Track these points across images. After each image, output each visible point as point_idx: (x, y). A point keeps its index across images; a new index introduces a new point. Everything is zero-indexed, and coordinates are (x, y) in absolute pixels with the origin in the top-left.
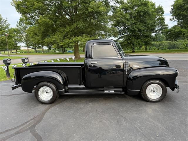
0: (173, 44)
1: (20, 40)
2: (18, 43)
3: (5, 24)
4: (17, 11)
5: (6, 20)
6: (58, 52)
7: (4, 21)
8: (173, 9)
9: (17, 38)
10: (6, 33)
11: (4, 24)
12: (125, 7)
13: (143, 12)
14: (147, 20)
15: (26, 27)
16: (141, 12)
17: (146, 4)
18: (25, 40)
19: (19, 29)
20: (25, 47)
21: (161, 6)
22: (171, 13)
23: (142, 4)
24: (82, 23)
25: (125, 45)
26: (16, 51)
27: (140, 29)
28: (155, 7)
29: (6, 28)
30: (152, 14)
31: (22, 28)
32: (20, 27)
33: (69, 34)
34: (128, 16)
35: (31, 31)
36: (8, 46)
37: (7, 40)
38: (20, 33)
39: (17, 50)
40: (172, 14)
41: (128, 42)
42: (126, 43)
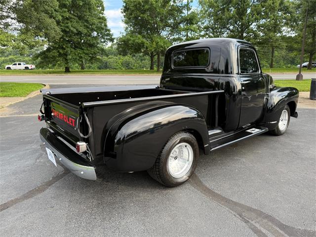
0: (105, 61)
41: (58, 52)
42: (56, 54)
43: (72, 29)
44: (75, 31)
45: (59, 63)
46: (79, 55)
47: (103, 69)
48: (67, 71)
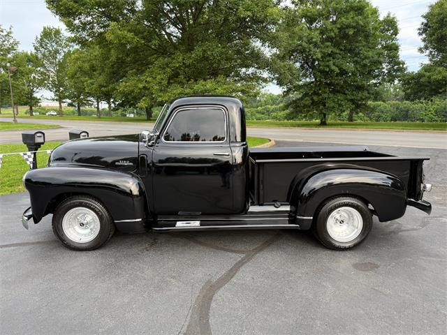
0: (405, 107)
1: (41, 84)
2: (35, 89)
3: (6, 42)
4: (49, 8)
5: (9, 30)
6: (132, 116)
7: (5, 33)
8: (426, 25)
9: (34, 77)
10: (8, 65)
11: (4, 41)
12: (309, 14)
13: (354, 28)
14: (360, 48)
15: (57, 52)
16: (348, 27)
17: (360, 10)
18: (55, 84)
19: (40, 56)
20: (53, 100)
21: (391, 16)
22: (420, 34)
23: (352, 8)
24: (217, 46)
25: (305, 106)
26: (31, 109)
27: (344, 70)
28: (377, 17)
29: (8, 50)
30: (374, 34)
31: (47, 53)
32: (42, 50)
33: (181, 72)
34: (316, 36)
35: (84, 62)
36: (14, 96)
37: (11, 81)
38: (43, 66)
39: (33, 108)
40: (421, 37)
41: (312, 99)
42: (307, 102)
43: (333, 68)
44: (337, 70)
45: (311, 113)
46: (339, 102)
47: (399, 120)
48: (323, 124)
